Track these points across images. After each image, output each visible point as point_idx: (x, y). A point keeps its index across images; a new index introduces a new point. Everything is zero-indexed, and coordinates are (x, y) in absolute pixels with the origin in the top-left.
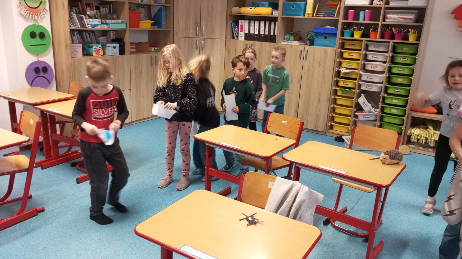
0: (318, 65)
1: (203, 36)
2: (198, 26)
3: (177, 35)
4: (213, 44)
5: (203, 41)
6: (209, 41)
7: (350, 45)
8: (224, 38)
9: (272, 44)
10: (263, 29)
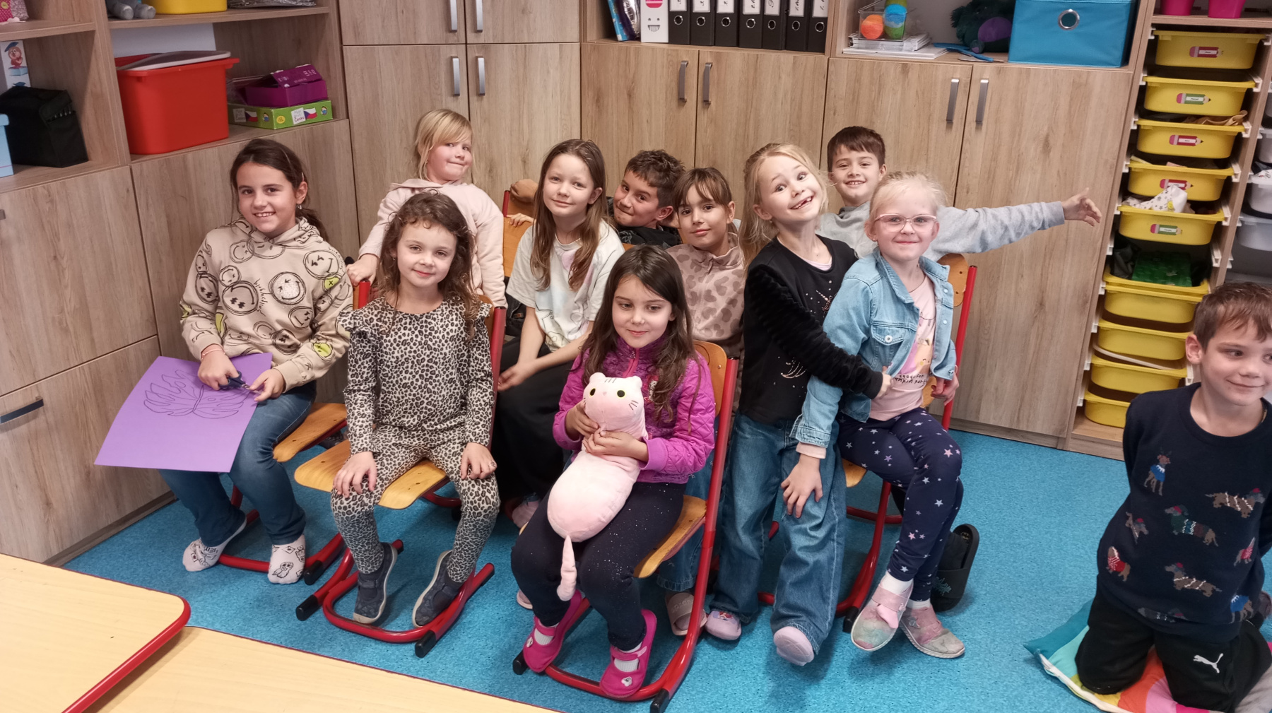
0: (1040, 148)
1: (477, 30)
3: (357, 34)
4: (525, 67)
7: (1192, 53)
8: (575, 36)
9: (808, 59)
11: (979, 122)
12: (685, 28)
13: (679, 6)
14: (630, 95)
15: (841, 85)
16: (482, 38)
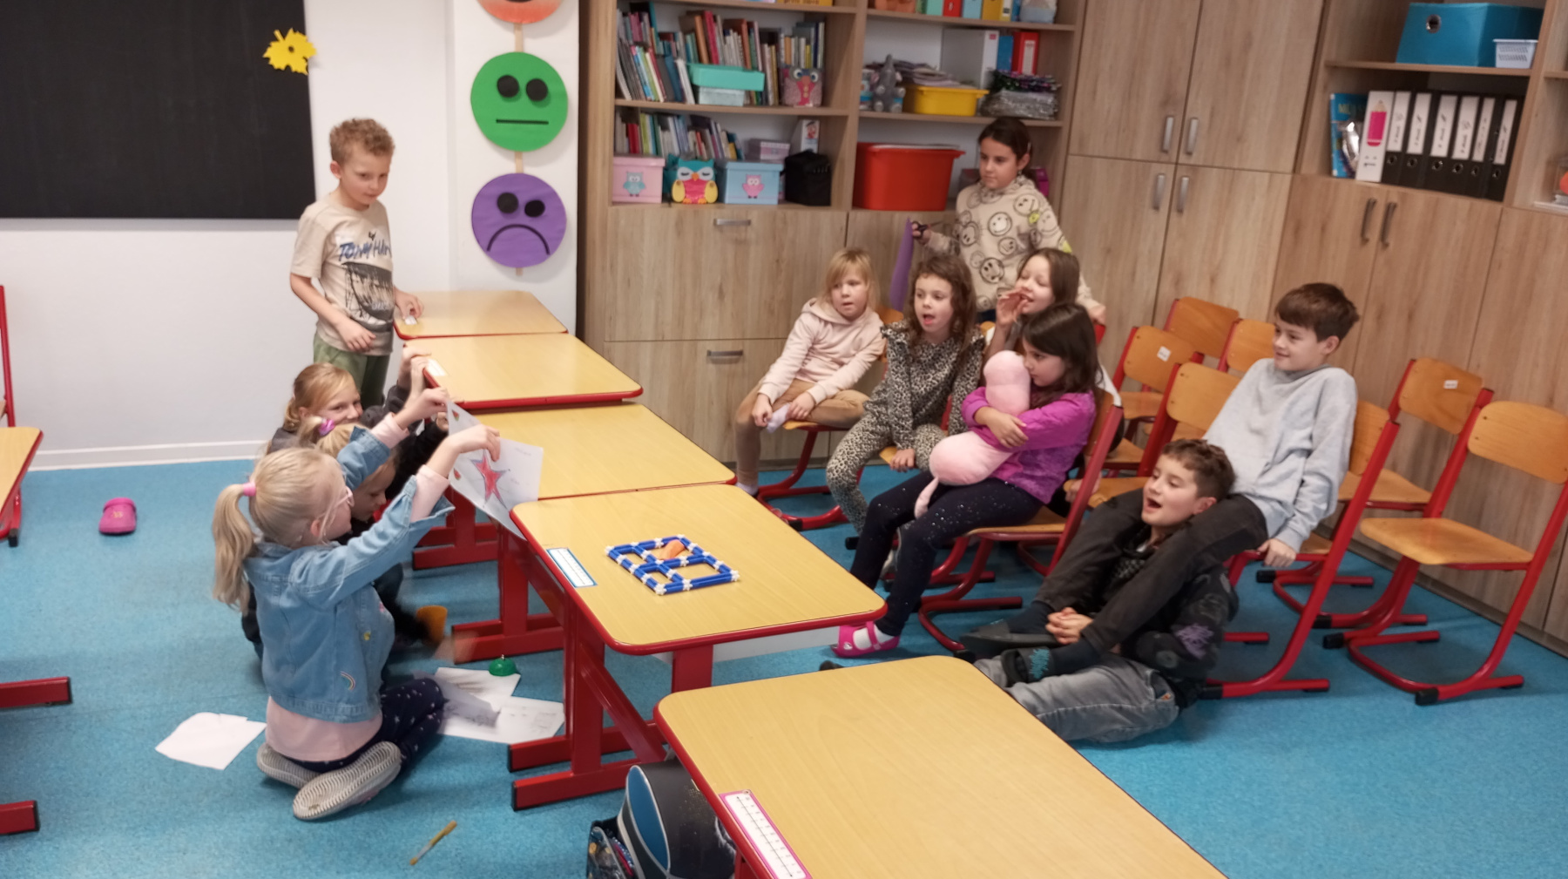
1: (1189, 154)
2: (1172, 113)
3: (1081, 145)
4: (1230, 191)
5: (1185, 179)
6: (1212, 179)
8: (1289, 166)
9: (1484, 206)
10: (1469, 132)
12: (1399, 169)
13: (1396, 146)
14: (1323, 230)
15: (1510, 238)
16: (1192, 161)
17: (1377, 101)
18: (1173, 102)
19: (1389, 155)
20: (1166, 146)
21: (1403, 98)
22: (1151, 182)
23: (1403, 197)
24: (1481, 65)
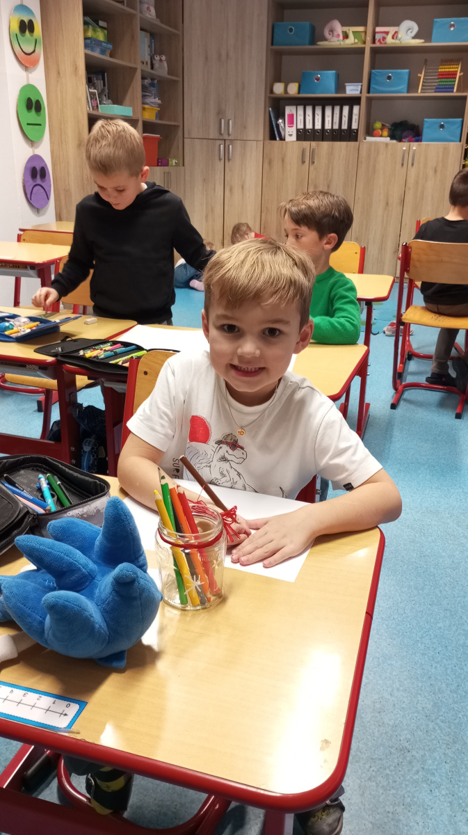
0: (433, 171)
1: (229, 135)
2: (222, 118)
3: (189, 134)
4: (244, 150)
6: (239, 145)
8: (262, 139)
9: (352, 144)
10: (330, 119)
11: (413, 164)
12: (303, 135)
13: (301, 126)
14: (283, 161)
15: (364, 153)
16: (231, 138)
17: (289, 110)
18: (220, 113)
19: (298, 130)
20: (222, 132)
21: (301, 109)
22: (217, 148)
23: (318, 146)
24: (337, 92)
